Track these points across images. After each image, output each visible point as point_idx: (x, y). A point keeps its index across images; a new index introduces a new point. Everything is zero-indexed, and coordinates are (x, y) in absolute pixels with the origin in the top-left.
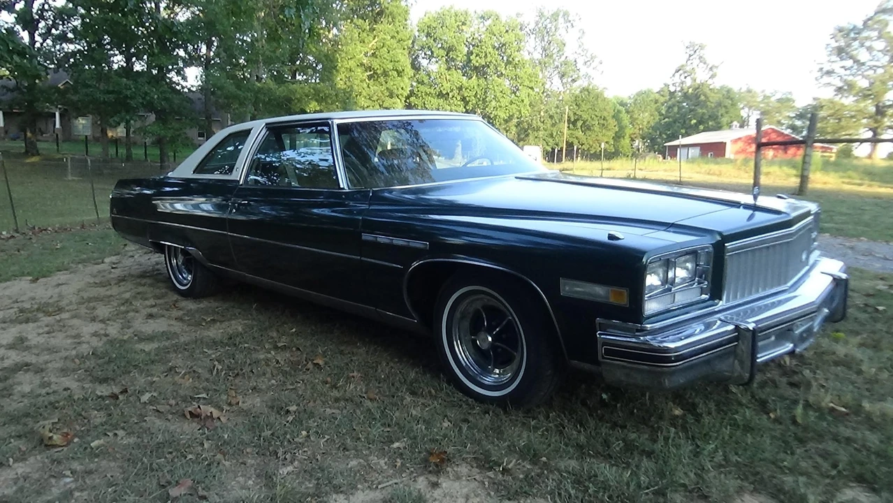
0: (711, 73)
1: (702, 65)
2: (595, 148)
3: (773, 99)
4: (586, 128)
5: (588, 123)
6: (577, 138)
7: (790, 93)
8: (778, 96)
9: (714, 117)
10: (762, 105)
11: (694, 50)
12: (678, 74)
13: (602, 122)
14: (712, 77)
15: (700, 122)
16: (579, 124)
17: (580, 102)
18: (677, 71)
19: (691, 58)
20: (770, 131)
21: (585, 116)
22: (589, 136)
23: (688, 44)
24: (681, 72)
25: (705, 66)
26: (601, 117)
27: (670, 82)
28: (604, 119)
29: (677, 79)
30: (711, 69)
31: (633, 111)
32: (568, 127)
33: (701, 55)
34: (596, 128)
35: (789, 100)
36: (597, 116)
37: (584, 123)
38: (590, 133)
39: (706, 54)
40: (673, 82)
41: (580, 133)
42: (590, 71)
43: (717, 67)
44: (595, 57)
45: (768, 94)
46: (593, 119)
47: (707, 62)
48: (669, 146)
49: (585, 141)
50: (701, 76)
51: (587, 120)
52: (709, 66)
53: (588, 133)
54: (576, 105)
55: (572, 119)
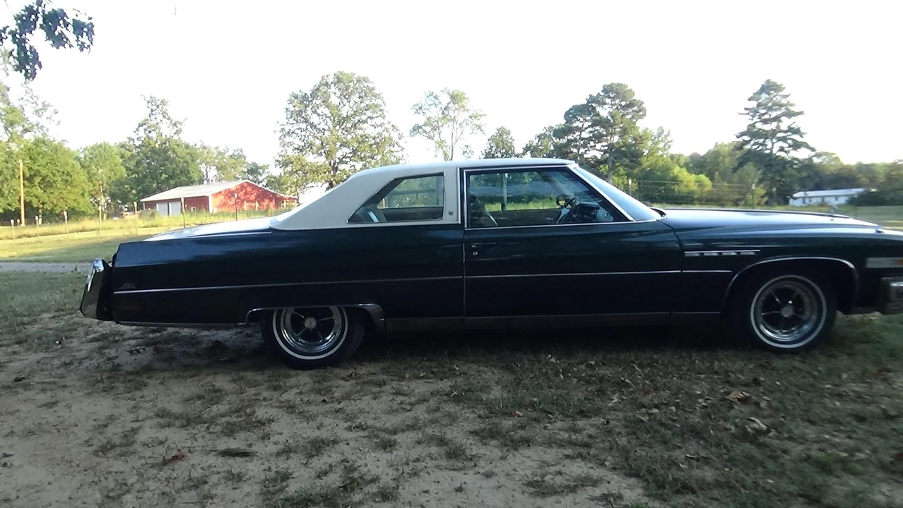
0: (176, 129)
1: (165, 120)
2: (60, 207)
3: (226, 155)
4: (47, 184)
5: (48, 179)
6: (37, 197)
7: (241, 150)
8: (230, 153)
9: (185, 172)
10: (217, 161)
11: (157, 105)
12: (142, 129)
13: (65, 177)
14: (177, 132)
15: (171, 177)
16: (37, 180)
17: (35, 155)
18: (141, 125)
19: (154, 113)
20: (246, 185)
21: (44, 172)
22: (52, 193)
23: (148, 99)
24: (145, 127)
25: (169, 121)
26: (63, 173)
27: (134, 136)
28: (67, 175)
29: (142, 133)
30: (175, 124)
31: (89, 166)
32: (24, 184)
33: (164, 110)
34: (60, 184)
35: (240, 156)
36: (58, 171)
37: (43, 179)
38: (52, 191)
39: (170, 109)
40: (138, 136)
41: (39, 191)
42: (42, 121)
43: (181, 123)
44: (49, 105)
45: (221, 150)
46: (54, 175)
47: (171, 118)
48: (145, 202)
49: (46, 200)
50: (167, 131)
51: (47, 176)
52: (173, 122)
53: (49, 190)
54: (30, 158)
55: (28, 175)
